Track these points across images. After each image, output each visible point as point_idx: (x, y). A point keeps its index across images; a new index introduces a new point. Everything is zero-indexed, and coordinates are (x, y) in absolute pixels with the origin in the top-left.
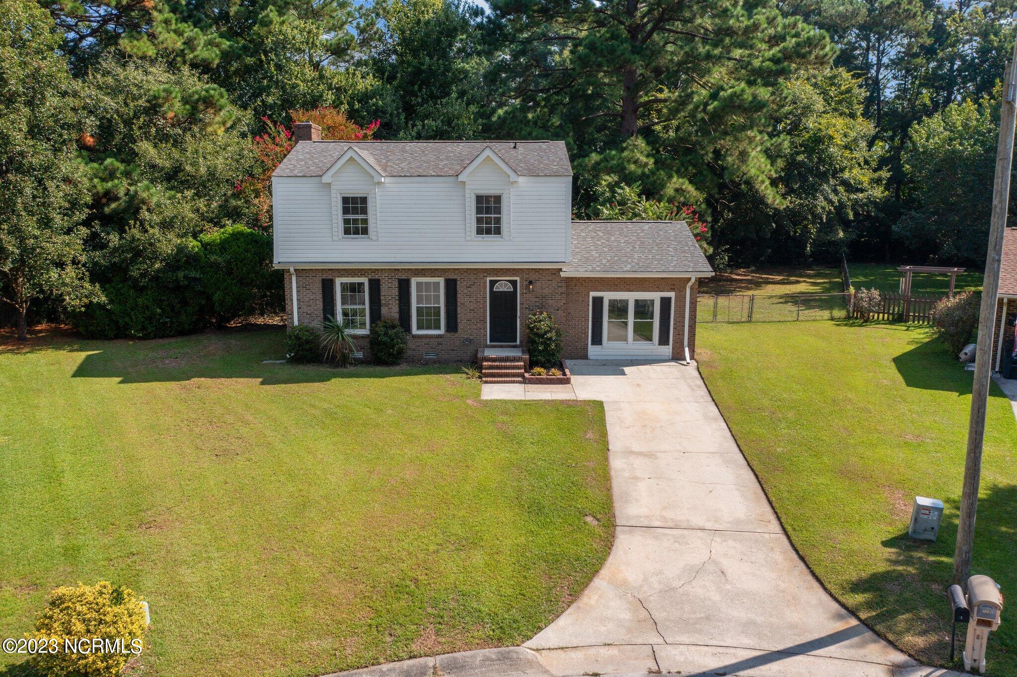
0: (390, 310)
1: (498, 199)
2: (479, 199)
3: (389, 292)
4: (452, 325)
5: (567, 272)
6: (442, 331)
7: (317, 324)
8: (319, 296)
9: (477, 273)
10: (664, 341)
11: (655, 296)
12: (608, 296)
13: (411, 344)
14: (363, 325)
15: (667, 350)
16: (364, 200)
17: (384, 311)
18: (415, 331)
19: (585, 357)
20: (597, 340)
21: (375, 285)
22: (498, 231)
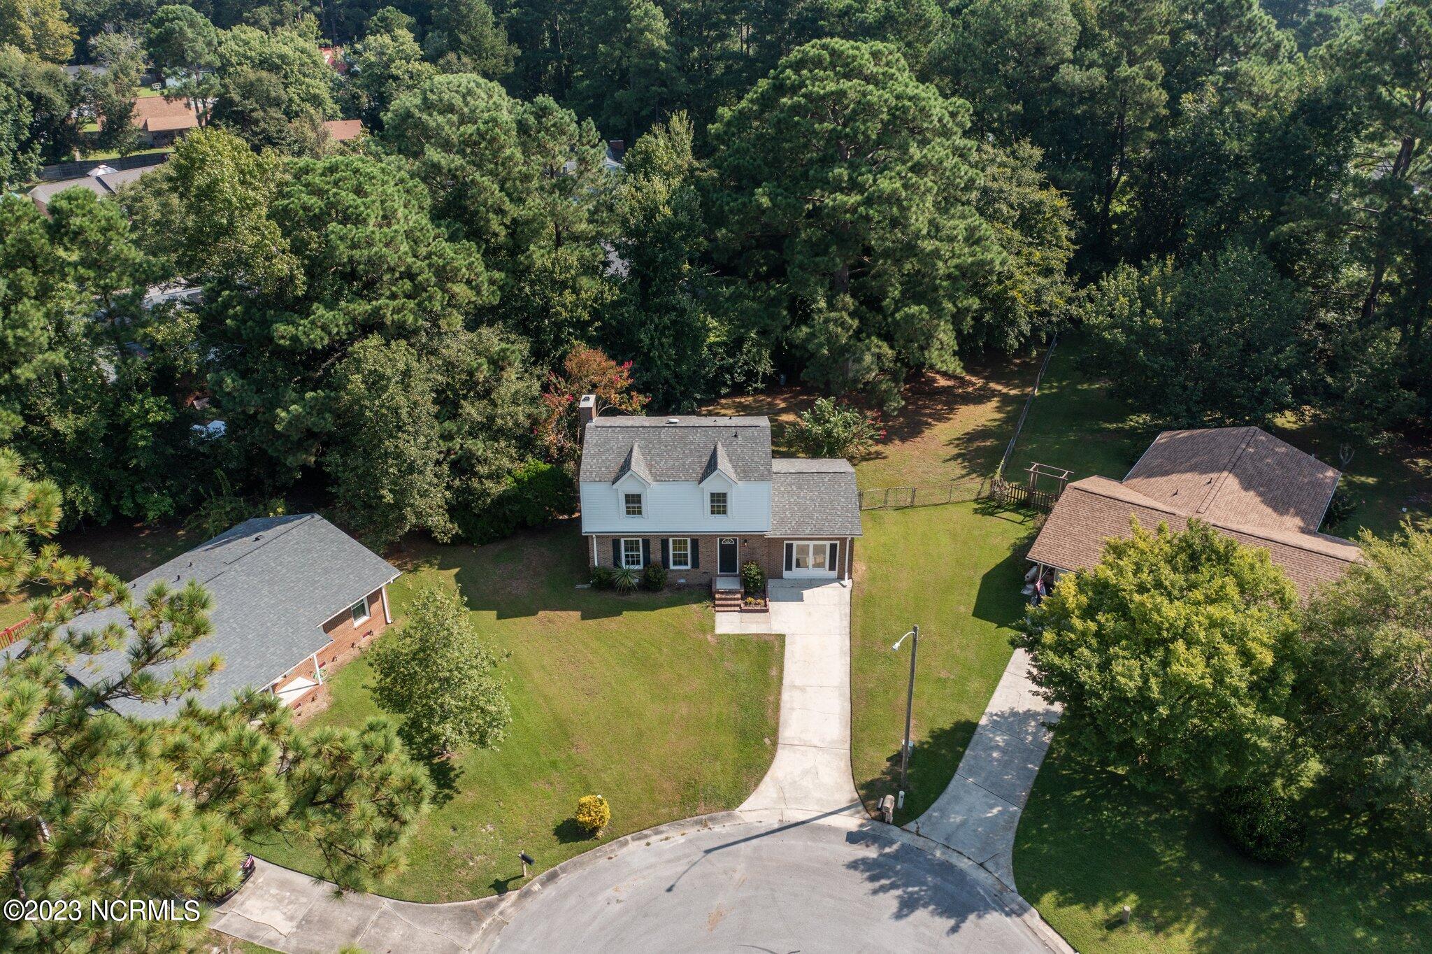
0: (656, 556)
1: (725, 495)
2: (713, 495)
3: (655, 548)
4: (696, 564)
5: (769, 535)
6: (689, 567)
7: (609, 563)
8: (611, 549)
9: (710, 537)
10: (832, 568)
11: (828, 543)
12: (795, 543)
13: (669, 575)
14: (638, 562)
15: (834, 574)
16: (639, 496)
17: (652, 556)
18: (672, 567)
19: (781, 577)
20: (789, 567)
21: (646, 543)
22: (724, 512)
